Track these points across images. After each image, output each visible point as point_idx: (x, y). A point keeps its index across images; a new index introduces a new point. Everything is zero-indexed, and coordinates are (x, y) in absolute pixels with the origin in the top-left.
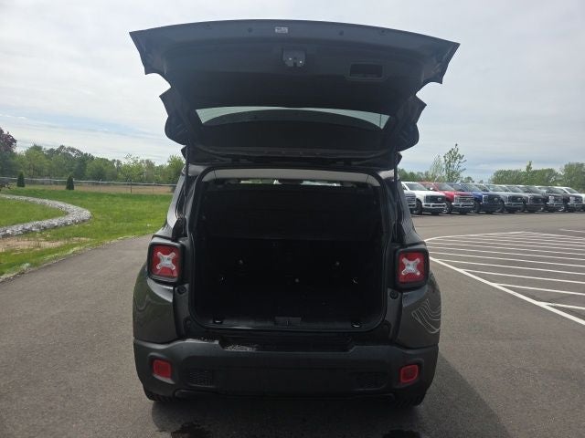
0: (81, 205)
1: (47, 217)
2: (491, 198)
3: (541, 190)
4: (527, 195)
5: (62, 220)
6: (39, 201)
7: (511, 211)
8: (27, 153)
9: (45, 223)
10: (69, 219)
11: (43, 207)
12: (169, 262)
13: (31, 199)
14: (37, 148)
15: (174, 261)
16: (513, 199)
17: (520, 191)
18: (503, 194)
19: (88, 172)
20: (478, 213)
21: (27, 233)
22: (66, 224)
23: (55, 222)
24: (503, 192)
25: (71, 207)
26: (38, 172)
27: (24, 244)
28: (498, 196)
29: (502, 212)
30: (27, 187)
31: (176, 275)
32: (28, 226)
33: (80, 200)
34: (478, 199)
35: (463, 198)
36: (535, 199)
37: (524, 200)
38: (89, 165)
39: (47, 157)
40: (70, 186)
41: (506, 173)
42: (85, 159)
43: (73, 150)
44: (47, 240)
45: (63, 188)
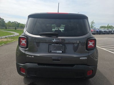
0: (17, 33)
1: (10, 35)
2: (100, 31)
3: (110, 30)
4: (108, 31)
5: (13, 35)
6: (9, 32)
7: (104, 34)
8: (8, 23)
9: (10, 36)
10: (15, 35)
11: (10, 33)
12: (24, 42)
13: (8, 31)
14: (10, 22)
15: (25, 42)
16: (105, 31)
17: (106, 30)
18: (102, 30)
19: (19, 26)
20: (97, 34)
21: (6, 38)
22: (14, 36)
23: (12, 36)
24: (103, 30)
25: (15, 33)
26: (10, 26)
27: (5, 40)
28: (102, 31)
29: (102, 34)
30: (7, 29)
31: (26, 45)
32: (6, 36)
33: (17, 32)
34: (97, 31)
35: (94, 31)
36: (109, 31)
37: (107, 32)
38: (20, 25)
39: (11, 23)
40: (16, 29)
41: (103, 26)
42: (19, 24)
43: (16, 22)
44: (10, 39)
45: (14, 29)
